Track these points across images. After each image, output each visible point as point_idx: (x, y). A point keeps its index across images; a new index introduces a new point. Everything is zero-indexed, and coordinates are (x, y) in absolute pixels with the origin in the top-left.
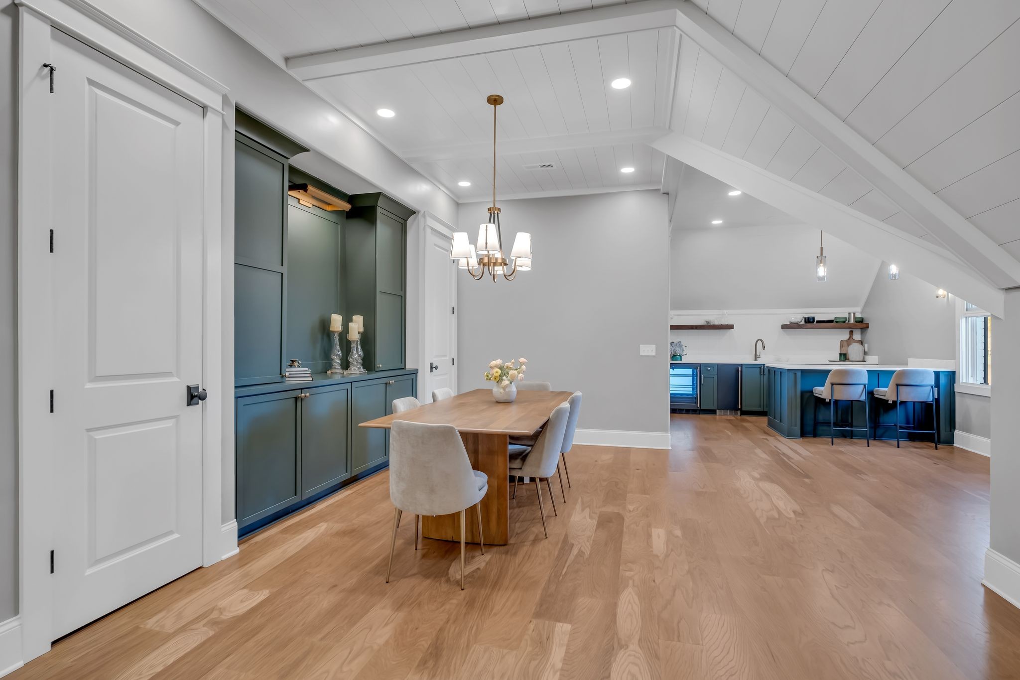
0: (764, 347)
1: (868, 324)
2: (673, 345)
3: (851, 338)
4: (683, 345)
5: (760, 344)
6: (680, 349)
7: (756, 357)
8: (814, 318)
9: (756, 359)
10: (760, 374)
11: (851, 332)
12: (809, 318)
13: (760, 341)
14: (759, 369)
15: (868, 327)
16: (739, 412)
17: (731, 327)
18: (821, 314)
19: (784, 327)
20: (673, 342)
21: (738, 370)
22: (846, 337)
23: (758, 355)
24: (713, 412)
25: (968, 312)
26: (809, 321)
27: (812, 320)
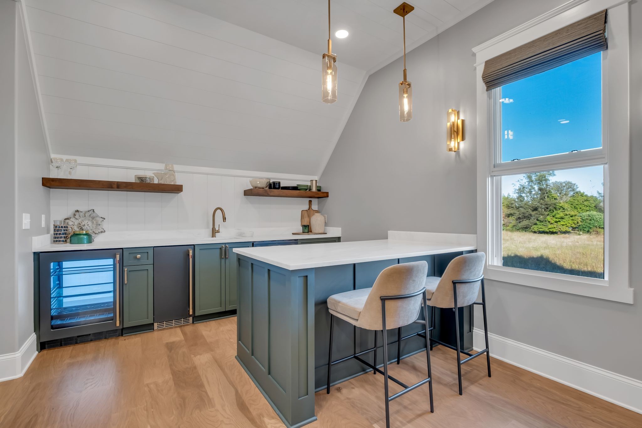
0: (224, 219)
1: (328, 193)
2: (77, 217)
3: (311, 208)
4: (98, 216)
5: (219, 213)
6: (93, 223)
7: (214, 232)
8: (279, 183)
9: (213, 235)
10: (221, 258)
11: (310, 202)
12: (274, 183)
13: (219, 211)
14: (218, 251)
15: (328, 196)
16: (191, 319)
17: (178, 189)
18: (287, 180)
19: (247, 193)
20: (77, 211)
21: (189, 255)
22: (306, 207)
23: (217, 229)
24: (149, 327)
25: (496, 169)
26: (274, 186)
27: (277, 187)
